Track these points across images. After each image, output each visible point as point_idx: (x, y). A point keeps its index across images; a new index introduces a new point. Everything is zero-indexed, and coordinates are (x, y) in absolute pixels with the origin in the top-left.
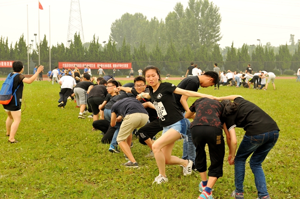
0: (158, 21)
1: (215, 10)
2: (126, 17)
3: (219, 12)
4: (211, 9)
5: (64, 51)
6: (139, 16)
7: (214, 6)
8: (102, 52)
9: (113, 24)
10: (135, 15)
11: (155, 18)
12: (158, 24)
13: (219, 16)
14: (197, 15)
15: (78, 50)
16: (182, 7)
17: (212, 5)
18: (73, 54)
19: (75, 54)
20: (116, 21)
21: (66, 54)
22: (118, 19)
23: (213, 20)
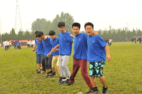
0: (50, 22)
1: (72, 17)
2: (38, 20)
3: (73, 18)
4: (70, 17)
5: (7, 36)
6: (43, 20)
7: (71, 16)
8: (24, 36)
9: (33, 23)
10: (42, 19)
11: (49, 21)
12: (50, 23)
13: (73, 19)
14: (65, 19)
15: (13, 35)
16: (59, 16)
17: (70, 15)
18: (11, 37)
19: (12, 37)
20: (34, 22)
21: (8, 37)
22: (35, 21)
23: (71, 21)
